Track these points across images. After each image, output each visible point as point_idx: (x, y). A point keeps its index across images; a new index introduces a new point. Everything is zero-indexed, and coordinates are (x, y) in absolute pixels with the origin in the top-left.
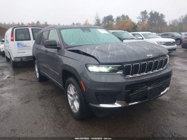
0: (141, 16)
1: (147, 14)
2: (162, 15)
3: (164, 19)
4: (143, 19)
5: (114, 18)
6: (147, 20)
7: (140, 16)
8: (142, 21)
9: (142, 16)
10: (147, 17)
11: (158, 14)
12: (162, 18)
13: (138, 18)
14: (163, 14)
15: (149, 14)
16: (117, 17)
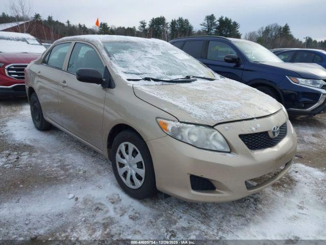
0: (206, 23)
1: (215, 21)
2: (235, 24)
3: (238, 30)
4: (209, 26)
5: (166, 21)
6: (215, 30)
7: (204, 22)
8: (207, 30)
9: (208, 22)
10: (214, 24)
11: (230, 21)
12: (235, 28)
13: (202, 25)
14: (237, 22)
15: (218, 21)
16: (172, 20)
